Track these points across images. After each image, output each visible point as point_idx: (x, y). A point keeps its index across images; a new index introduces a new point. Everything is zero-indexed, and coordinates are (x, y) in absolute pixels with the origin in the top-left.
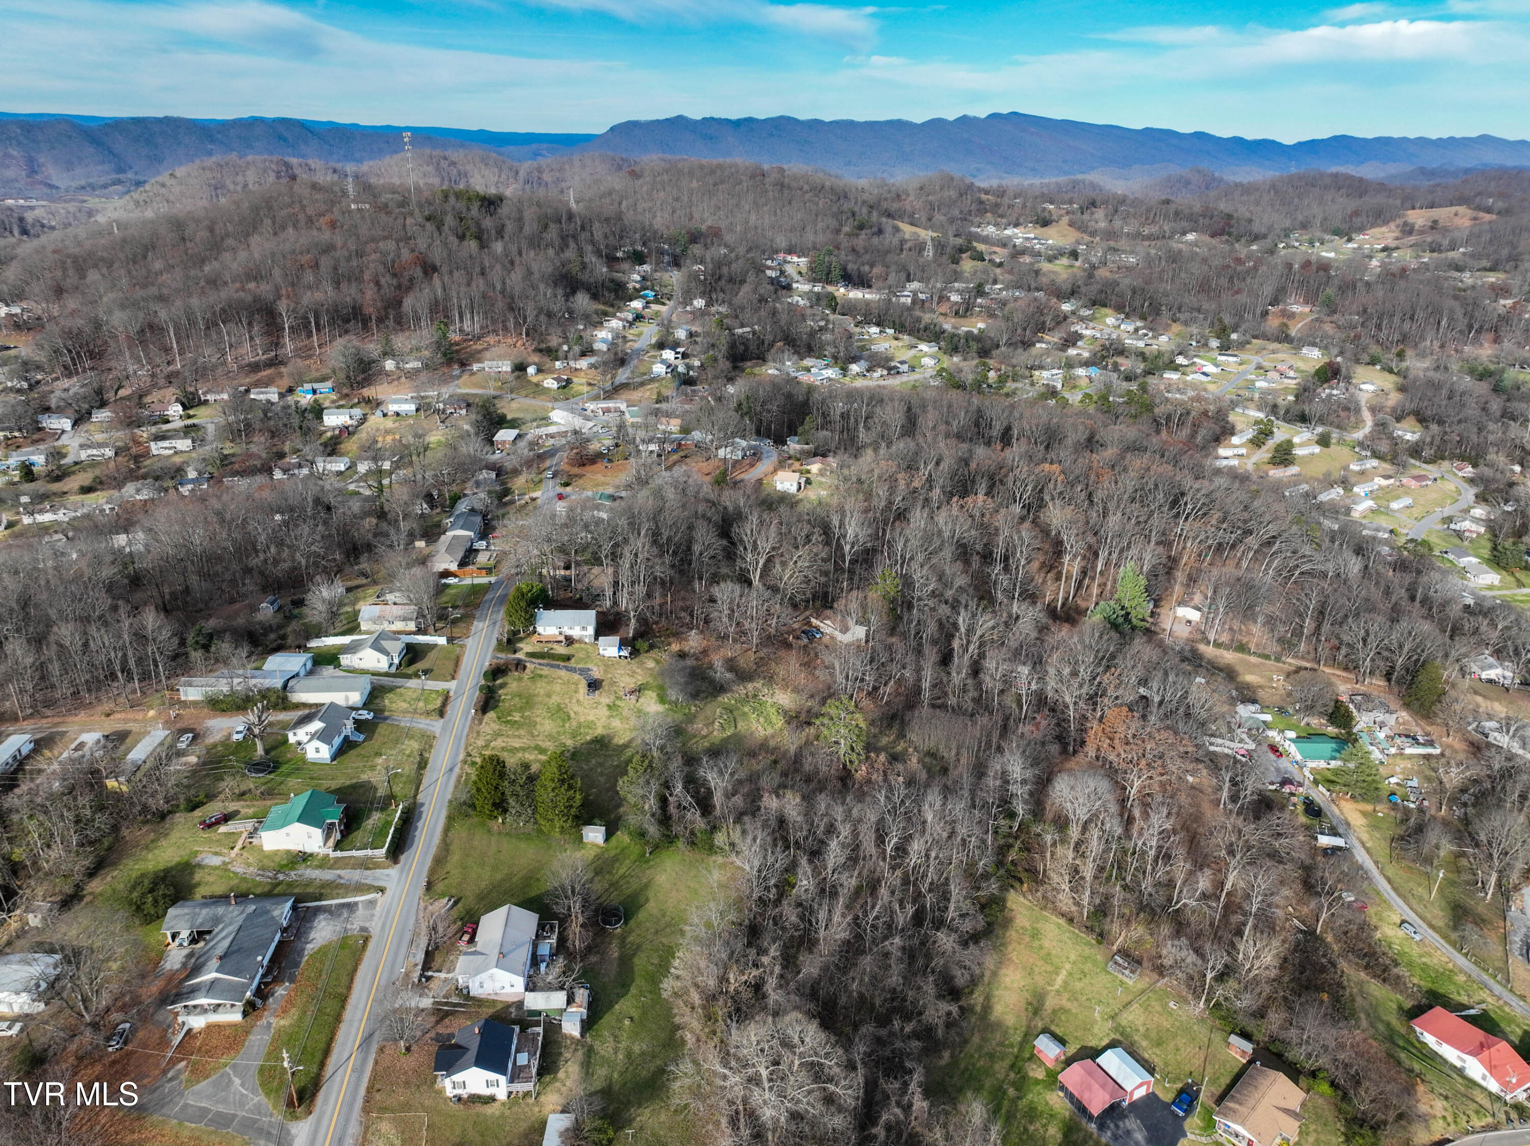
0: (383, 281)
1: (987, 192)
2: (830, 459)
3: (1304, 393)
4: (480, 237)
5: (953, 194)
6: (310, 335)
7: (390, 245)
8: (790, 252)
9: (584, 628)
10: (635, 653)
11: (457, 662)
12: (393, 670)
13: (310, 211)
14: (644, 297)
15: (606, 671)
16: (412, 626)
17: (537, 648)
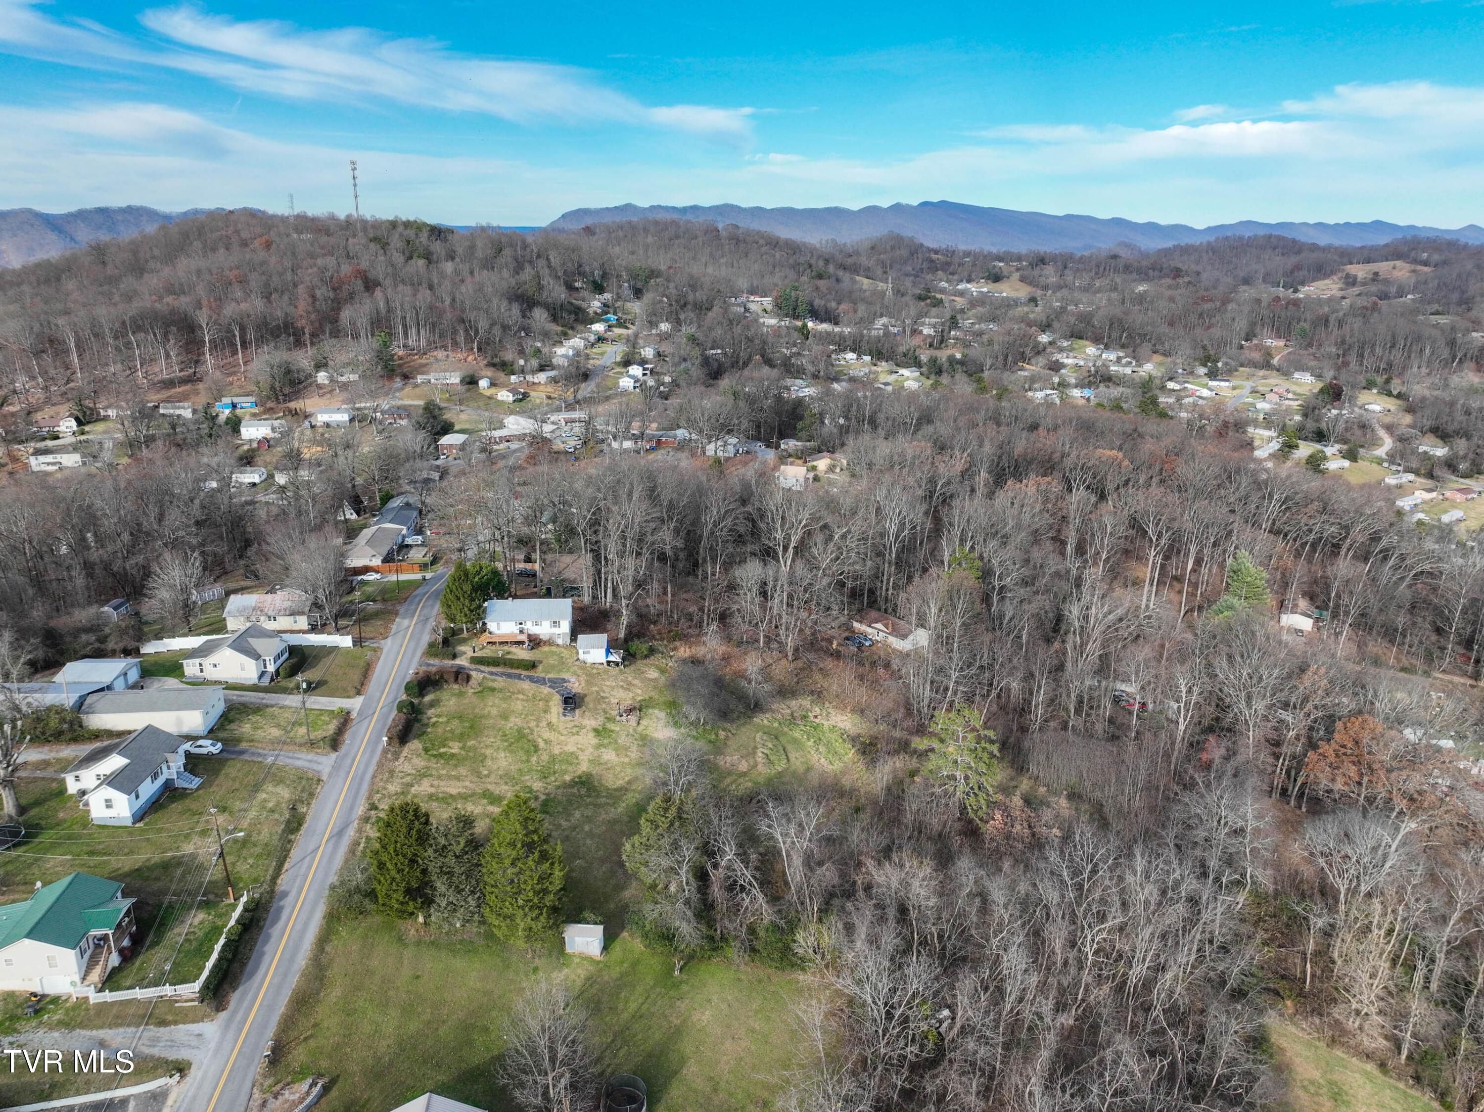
0: (318, 293)
1: (936, 252)
2: (837, 455)
3: (1308, 411)
4: (428, 256)
5: (904, 253)
6: (235, 353)
7: (330, 262)
8: (753, 292)
9: (555, 624)
10: (630, 657)
11: (367, 671)
12: (266, 681)
13: (245, 234)
14: (606, 321)
15: (589, 683)
16: (303, 622)
17: (488, 652)
